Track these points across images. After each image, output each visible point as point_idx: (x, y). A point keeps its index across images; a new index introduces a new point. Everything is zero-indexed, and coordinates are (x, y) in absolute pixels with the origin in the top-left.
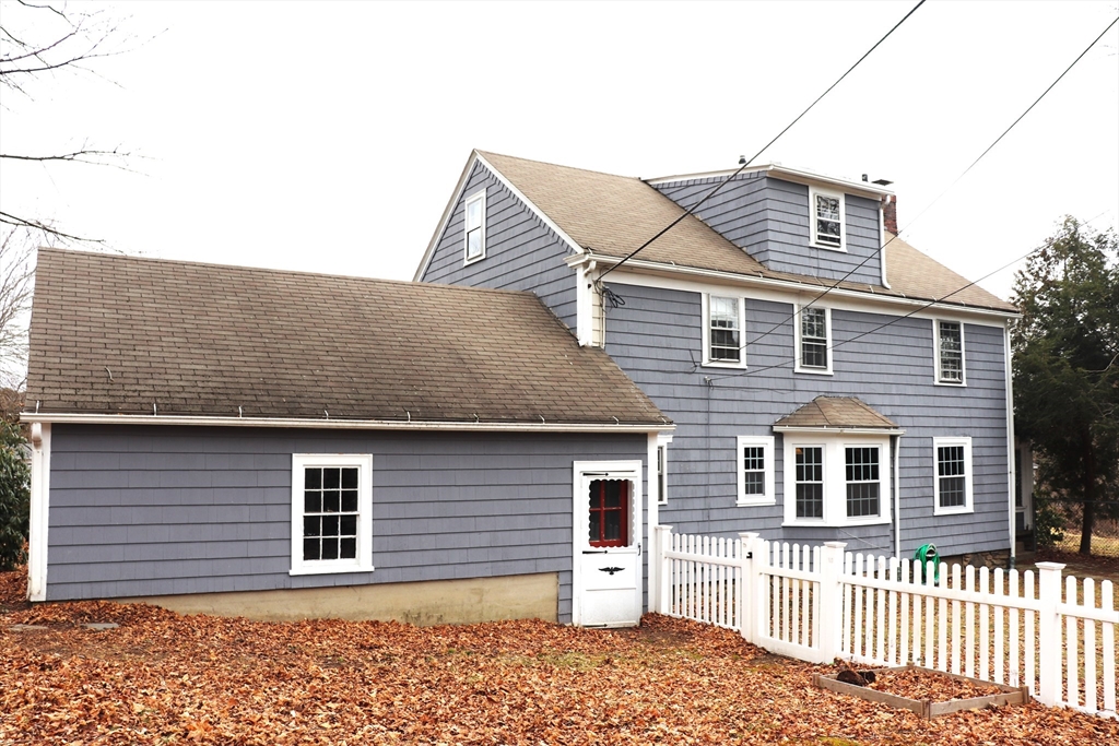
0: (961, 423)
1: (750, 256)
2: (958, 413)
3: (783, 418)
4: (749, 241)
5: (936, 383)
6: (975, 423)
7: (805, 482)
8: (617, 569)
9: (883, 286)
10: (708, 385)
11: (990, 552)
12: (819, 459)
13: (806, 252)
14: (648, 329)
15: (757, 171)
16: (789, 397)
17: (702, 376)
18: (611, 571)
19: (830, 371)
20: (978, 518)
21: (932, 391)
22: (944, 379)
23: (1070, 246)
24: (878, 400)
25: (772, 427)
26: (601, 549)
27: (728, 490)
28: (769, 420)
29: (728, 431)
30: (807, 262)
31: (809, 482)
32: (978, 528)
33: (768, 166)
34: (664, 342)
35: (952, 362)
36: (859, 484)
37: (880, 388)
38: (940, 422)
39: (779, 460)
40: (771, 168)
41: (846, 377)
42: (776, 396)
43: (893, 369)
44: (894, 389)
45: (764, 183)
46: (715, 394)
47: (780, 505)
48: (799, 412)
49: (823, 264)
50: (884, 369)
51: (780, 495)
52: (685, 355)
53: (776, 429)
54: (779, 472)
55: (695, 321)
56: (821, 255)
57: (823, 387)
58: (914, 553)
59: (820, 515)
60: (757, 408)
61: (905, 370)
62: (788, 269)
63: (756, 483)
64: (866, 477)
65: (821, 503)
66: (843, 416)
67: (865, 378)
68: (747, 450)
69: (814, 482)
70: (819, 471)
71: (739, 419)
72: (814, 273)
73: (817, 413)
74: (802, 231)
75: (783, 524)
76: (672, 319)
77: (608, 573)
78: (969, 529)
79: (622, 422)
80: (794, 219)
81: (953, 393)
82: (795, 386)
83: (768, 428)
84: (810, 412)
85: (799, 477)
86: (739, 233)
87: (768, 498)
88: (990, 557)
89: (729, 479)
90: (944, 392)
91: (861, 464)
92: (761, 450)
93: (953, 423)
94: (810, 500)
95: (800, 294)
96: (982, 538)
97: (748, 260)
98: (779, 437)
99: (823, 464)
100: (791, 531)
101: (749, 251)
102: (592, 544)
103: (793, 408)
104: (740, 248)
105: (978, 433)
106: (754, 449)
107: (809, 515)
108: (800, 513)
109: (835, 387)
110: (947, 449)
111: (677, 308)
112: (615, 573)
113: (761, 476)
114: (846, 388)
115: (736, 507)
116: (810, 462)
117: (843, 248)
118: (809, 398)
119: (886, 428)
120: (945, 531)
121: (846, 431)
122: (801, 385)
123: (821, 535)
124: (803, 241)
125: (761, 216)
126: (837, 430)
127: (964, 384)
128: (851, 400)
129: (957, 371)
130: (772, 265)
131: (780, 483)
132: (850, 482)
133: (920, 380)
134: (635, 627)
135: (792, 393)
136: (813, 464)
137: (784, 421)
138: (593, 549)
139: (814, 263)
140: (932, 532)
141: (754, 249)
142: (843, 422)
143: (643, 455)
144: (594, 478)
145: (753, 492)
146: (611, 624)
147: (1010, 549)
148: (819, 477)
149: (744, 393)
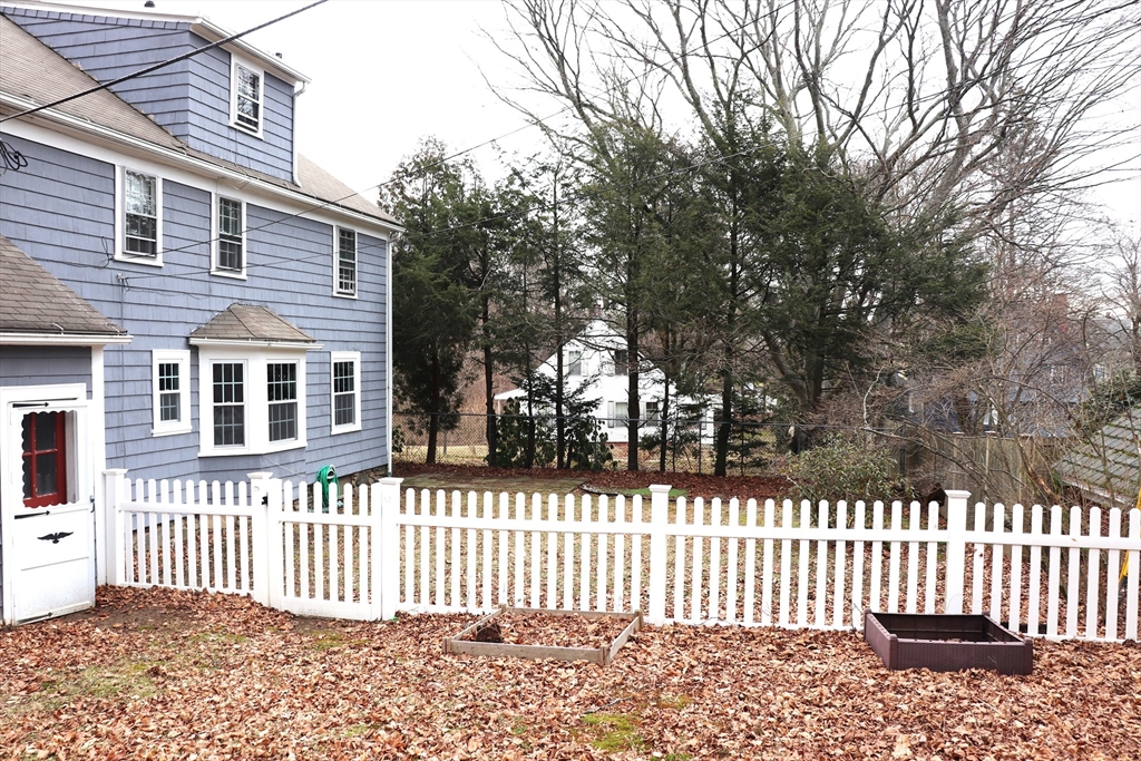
0: (352, 337)
1: (160, 126)
2: (350, 326)
3: (199, 328)
4: (158, 108)
5: (335, 294)
6: (363, 337)
7: (223, 404)
8: (63, 535)
9: (293, 182)
10: (122, 284)
11: (372, 469)
12: (239, 377)
13: (225, 132)
14: (51, 205)
15: (176, 20)
16: (204, 303)
17: (115, 273)
18: (55, 538)
19: (243, 275)
20: (365, 435)
21: (330, 302)
22: (341, 290)
23: (431, 166)
24: (286, 310)
25: (188, 338)
26: (40, 509)
27: (143, 417)
28: (184, 330)
29: (143, 344)
30: (226, 144)
31: (229, 404)
32: (365, 446)
33: (194, 18)
34: (70, 224)
35: (347, 272)
36: (277, 405)
37: (287, 298)
38: (337, 336)
39: (195, 379)
40: (199, 21)
41: (258, 282)
42: (192, 302)
43: (298, 277)
44: (299, 299)
45: (186, 38)
46: (129, 296)
47: (196, 432)
48: (214, 322)
49: (241, 150)
50: (291, 275)
51: (196, 420)
52: (97, 245)
53: (193, 341)
54: (195, 393)
55: (107, 202)
56: (240, 138)
57: (237, 292)
58: (315, 477)
59: (240, 440)
60: (172, 315)
61: (309, 278)
62: (207, 148)
63: (170, 407)
64: (285, 397)
65: (242, 428)
66: (265, 328)
67: (276, 285)
68: (161, 366)
69: (234, 404)
70: (240, 389)
71: (156, 329)
72: (232, 158)
73: (237, 322)
74: (223, 106)
75: (200, 455)
76: (80, 194)
77: (51, 541)
78: (357, 447)
79: (68, 331)
80: (215, 90)
81: (347, 305)
82: (210, 291)
83: (184, 340)
84: (228, 322)
85: (217, 398)
86: (144, 96)
87: (183, 425)
88: (372, 474)
89: (144, 404)
90: (339, 304)
91: (281, 380)
92: (176, 366)
93: (346, 336)
94: (230, 426)
95: (219, 180)
96: (367, 455)
97: (158, 130)
98: (195, 350)
99: (245, 383)
100: (208, 461)
101: (158, 120)
102: (27, 504)
103: (208, 316)
104: (145, 115)
105: (365, 347)
106: (168, 365)
107: (228, 442)
108: (218, 441)
109: (248, 294)
110: (341, 363)
111: (85, 181)
112: (60, 540)
113: (175, 398)
114: (258, 295)
115: (152, 437)
116: (229, 380)
117: (260, 134)
118: (222, 305)
119: (306, 341)
120: (339, 451)
121: (274, 344)
122: (217, 289)
123: (242, 464)
124: (223, 119)
125: (179, 79)
126: (264, 344)
127: (356, 297)
128: (262, 308)
129: (350, 282)
130: (191, 142)
131: (195, 406)
132: (271, 402)
133: (321, 290)
134: (91, 608)
135: (207, 299)
136: (233, 383)
137: (200, 332)
138: (30, 510)
139: (232, 146)
140: (329, 453)
141: (168, 119)
142: (268, 335)
143: (87, 376)
144: (28, 411)
145: (167, 418)
146: (57, 612)
147: (387, 465)
148: (240, 398)
149: (160, 297)
